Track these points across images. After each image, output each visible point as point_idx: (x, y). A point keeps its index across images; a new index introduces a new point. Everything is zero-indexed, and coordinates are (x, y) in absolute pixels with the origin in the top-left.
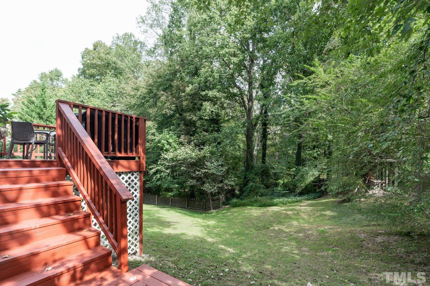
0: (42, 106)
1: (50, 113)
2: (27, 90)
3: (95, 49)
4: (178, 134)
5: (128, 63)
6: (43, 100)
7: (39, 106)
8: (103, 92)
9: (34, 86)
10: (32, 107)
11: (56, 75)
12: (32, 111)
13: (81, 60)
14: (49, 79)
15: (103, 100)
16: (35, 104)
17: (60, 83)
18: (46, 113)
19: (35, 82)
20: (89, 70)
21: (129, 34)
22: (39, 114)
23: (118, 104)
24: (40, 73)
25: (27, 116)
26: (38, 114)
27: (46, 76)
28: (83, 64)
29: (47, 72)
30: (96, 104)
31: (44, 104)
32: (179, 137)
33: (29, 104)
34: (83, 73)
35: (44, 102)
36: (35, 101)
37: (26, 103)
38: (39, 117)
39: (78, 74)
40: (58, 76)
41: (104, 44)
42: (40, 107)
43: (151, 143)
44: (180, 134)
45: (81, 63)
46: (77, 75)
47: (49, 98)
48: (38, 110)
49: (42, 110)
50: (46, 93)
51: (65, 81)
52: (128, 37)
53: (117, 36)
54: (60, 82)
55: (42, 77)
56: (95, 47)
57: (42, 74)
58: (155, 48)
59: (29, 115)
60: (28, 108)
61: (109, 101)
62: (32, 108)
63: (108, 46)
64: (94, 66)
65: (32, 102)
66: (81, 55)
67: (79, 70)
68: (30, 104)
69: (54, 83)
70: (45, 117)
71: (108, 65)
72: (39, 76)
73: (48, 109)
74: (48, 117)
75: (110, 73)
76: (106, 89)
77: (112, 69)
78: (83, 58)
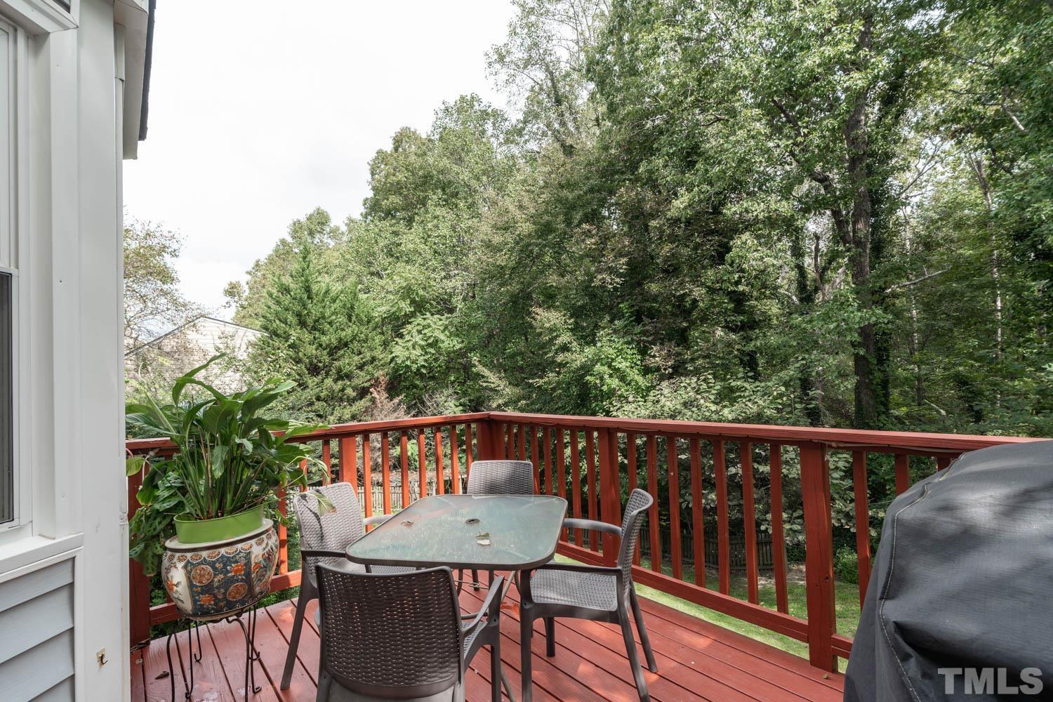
0: (305, 296)
1: (320, 310)
2: (271, 261)
3: (396, 149)
4: (638, 343)
5: (476, 166)
6: (307, 281)
7: (298, 297)
8: (422, 246)
9: (282, 252)
10: (286, 300)
11: (319, 220)
12: (287, 309)
13: (370, 180)
14: (306, 233)
15: (423, 265)
16: (292, 293)
17: (326, 240)
18: (313, 311)
19: (283, 242)
20: (388, 199)
21: (469, 98)
22: (299, 315)
23: (456, 272)
24: (291, 222)
25: (278, 322)
26: (297, 315)
27: (301, 228)
28: (374, 189)
29: (303, 219)
30: (411, 276)
31: (308, 289)
32: (643, 352)
33: (280, 294)
34: (374, 207)
35: (309, 287)
36: (292, 286)
37: (275, 291)
38: (300, 322)
39: (364, 211)
40: (323, 224)
41: (414, 133)
42: (301, 298)
43: (559, 373)
44: (645, 342)
45: (370, 187)
46: (361, 214)
47: (317, 274)
48: (298, 308)
49: (304, 306)
50: (311, 265)
51: (334, 233)
52: (466, 105)
53: (443, 107)
54: (326, 236)
55: (295, 231)
56: (398, 142)
57: (295, 224)
58: (525, 122)
59: (280, 321)
60: (278, 303)
61: (437, 267)
62: (287, 302)
63: (424, 136)
64: (397, 188)
65: (286, 289)
66: (369, 167)
67: (365, 204)
68: (282, 293)
69: (316, 240)
70: (310, 321)
71: (425, 181)
72: (289, 230)
73: (315, 301)
74: (317, 321)
75: (435, 197)
76: (429, 236)
77: (437, 189)
78: (373, 174)
